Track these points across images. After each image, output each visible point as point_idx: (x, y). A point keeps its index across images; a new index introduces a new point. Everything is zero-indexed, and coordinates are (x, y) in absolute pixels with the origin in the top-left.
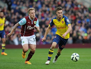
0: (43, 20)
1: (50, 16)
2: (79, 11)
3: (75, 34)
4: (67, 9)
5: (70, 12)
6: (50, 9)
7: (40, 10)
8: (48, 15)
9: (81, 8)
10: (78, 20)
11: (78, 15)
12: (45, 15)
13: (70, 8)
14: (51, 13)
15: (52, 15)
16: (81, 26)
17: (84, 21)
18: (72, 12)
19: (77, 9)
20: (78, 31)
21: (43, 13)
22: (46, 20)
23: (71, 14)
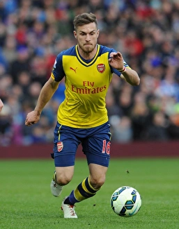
0: (24, 54)
1: (47, 39)
2: (157, 24)
3: (140, 108)
4: (113, 14)
5: (121, 27)
6: (50, 16)
7: (12, 18)
8: (39, 36)
9: (162, 12)
10: (152, 56)
11: (151, 37)
12: (31, 38)
13: (122, 12)
14: (53, 31)
15: (57, 38)
16: (163, 77)
17: (173, 57)
18: (130, 25)
19: (148, 13)
20: (150, 97)
21: (23, 29)
22: (35, 54)
23: (125, 34)
